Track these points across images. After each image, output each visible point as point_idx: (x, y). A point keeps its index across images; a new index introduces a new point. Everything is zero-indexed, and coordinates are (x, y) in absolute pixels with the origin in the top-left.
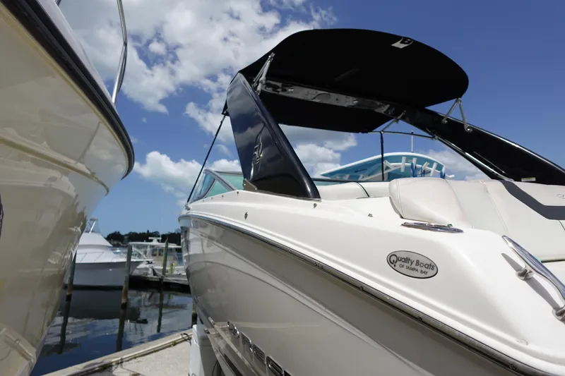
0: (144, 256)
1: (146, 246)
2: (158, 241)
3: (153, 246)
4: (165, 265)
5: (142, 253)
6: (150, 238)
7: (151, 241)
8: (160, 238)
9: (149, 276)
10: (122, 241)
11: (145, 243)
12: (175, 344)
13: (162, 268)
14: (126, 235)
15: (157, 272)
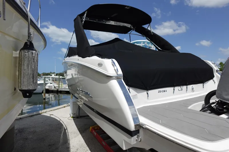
0: (49, 81)
1: (50, 77)
2: (54, 75)
3: (52, 77)
4: (59, 85)
5: (48, 80)
6: (51, 74)
7: (52, 75)
8: (55, 74)
9: (52, 89)
10: (40, 77)
11: (49, 76)
12: (65, 107)
13: (58, 86)
14: (42, 74)
15: (56, 87)
